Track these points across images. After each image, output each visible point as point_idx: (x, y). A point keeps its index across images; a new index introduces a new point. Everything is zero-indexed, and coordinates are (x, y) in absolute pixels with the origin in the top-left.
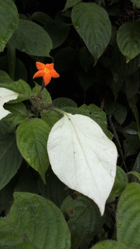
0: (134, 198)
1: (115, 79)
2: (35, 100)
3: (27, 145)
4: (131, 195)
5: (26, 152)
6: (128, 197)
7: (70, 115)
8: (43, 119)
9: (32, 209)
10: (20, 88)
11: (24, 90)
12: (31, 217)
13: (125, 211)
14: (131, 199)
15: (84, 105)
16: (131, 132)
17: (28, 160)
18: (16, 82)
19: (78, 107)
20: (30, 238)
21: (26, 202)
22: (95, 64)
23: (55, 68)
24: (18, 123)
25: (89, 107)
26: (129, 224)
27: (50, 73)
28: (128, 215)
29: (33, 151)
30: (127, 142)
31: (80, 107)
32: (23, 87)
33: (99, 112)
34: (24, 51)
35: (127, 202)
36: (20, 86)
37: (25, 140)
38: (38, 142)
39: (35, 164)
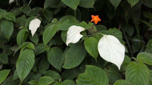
0: (133, 67)
1: (126, 14)
2: (90, 30)
3: (89, 48)
4: (131, 66)
5: (88, 50)
6: (130, 67)
7: (106, 35)
8: (94, 37)
9: (93, 71)
10: (83, 25)
11: (85, 26)
12: (93, 73)
13: (129, 71)
14: (131, 67)
15: (110, 29)
16: (136, 40)
17: (90, 53)
18: (82, 22)
19: (107, 30)
20: (94, 79)
21: (91, 68)
22: (115, 10)
23: (99, 17)
24: (84, 39)
25: (113, 29)
26: (130, 76)
27: (97, 20)
28: (130, 73)
29: (91, 50)
30: (134, 46)
31: (109, 30)
32: (84, 24)
33: (118, 32)
34: (81, 6)
35: (130, 68)
36: (83, 24)
37: (88, 46)
38: (93, 46)
39: (92, 54)
